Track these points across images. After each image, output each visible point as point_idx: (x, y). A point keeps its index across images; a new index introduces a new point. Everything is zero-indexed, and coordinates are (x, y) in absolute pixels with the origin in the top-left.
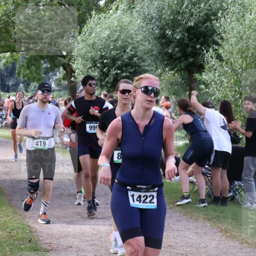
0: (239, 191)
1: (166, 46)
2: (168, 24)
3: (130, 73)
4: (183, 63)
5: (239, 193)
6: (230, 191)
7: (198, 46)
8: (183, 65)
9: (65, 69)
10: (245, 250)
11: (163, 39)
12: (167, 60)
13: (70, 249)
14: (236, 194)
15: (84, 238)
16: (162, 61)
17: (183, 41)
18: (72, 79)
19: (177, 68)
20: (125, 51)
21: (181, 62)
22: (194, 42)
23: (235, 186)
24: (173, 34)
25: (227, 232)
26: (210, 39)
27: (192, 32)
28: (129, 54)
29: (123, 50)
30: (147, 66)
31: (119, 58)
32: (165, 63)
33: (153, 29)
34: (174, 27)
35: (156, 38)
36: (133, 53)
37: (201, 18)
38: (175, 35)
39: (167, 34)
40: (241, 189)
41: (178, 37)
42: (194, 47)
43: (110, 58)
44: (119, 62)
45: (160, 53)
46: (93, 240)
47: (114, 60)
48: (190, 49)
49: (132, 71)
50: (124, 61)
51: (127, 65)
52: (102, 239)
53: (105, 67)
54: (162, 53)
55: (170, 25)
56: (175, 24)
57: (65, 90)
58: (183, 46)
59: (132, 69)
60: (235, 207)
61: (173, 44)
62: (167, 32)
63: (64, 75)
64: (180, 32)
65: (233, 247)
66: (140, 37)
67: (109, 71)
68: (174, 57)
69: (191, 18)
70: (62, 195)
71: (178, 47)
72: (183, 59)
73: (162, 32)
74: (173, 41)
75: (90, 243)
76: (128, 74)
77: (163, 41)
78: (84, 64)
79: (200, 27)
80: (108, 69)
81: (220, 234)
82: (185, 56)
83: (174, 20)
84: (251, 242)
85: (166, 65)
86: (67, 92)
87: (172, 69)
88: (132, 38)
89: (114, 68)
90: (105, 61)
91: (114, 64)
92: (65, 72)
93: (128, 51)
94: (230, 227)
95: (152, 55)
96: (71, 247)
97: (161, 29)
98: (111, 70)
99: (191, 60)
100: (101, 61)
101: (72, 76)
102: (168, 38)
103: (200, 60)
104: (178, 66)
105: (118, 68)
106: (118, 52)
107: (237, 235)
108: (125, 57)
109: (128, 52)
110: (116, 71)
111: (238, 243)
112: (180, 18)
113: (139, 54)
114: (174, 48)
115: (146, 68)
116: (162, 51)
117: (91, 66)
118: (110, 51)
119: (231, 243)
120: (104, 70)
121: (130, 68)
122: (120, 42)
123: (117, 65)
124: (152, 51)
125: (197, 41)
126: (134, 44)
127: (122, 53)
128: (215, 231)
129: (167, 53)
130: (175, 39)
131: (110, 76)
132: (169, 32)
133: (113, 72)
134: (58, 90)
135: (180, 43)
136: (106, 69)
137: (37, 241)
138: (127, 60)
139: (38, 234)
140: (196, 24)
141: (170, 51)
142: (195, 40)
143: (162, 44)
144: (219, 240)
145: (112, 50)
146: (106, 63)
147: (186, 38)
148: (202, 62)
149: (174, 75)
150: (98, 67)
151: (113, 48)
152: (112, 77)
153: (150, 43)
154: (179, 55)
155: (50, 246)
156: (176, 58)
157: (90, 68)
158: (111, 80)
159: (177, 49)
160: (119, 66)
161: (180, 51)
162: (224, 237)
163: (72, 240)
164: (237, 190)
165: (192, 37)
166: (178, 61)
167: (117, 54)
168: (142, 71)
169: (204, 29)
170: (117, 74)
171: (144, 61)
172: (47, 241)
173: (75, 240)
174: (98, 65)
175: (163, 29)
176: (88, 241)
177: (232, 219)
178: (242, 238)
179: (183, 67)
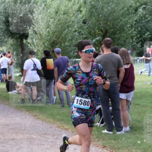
10: (44, 124)
16: (7, 34)
25: (36, 116)
32: (9, 35)
35: (4, 23)
39: (9, 20)
45: (6, 30)
65: (38, 123)
77: (7, 24)
81: (32, 118)
85: (10, 36)
94: (38, 114)
95: (2, 31)
97: (6, 18)
104: (16, 37)
107: (41, 117)
119: (37, 121)
124: (2, 29)
128: (30, 116)
143: (7, 26)
144: (32, 121)
162: (35, 119)
177: (39, 110)
178: (43, 118)
179: (18, 36)
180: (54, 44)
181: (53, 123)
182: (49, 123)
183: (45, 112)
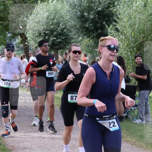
0: (131, 112)
1: (84, 23)
2: (85, 9)
3: (62, 39)
4: (95, 33)
5: (130, 114)
6: (124, 113)
7: (104, 23)
8: (95, 35)
9: (21, 37)
10: (134, 149)
11: (82, 19)
12: (85, 32)
13: (26, 150)
14: (128, 114)
15: (34, 143)
16: (82, 32)
17: (95, 19)
18: (26, 43)
19: (91, 37)
20: (59, 26)
21: (93, 33)
22: (101, 20)
23: (128, 110)
24: (88, 15)
26: (112, 18)
27: (101, 14)
28: (61, 28)
29: (57, 25)
30: (73, 35)
31: (55, 30)
32: (84, 33)
33: (76, 12)
34: (89, 11)
35: (78, 18)
36: (64, 27)
37: (106, 5)
38: (90, 16)
39: (85, 15)
40: (132, 112)
41: (92, 17)
42: (102, 24)
43: (49, 30)
44: (55, 33)
45: (80, 27)
46: (40, 144)
47: (52, 31)
48: (99, 25)
49: (63, 38)
50: (58, 32)
51: (60, 35)
52: (45, 143)
53: (46, 36)
54: (82, 27)
55: (87, 10)
56: (90, 9)
57: (22, 50)
58: (95, 23)
59: (63, 37)
60: (128, 123)
61: (89, 21)
62: (85, 14)
63: (21, 40)
64: (93, 14)
65: (127, 147)
66: (68, 17)
67: (49, 38)
68: (90, 29)
69: (100, 5)
70: (20, 115)
71: (92, 24)
72: (95, 31)
73: (82, 14)
74: (89, 20)
75: (38, 145)
76: (61, 40)
77: (83, 19)
78: (33, 34)
79: (105, 11)
80: (49, 37)
82: (96, 29)
83: (89, 7)
84: (138, 144)
85: (85, 35)
86: (23, 51)
87: (88, 37)
88: (63, 18)
89: (52, 36)
90: (47, 32)
91: (52, 34)
92: (21, 39)
93: (60, 25)
94: (125, 135)
95: (76, 28)
96: (26, 148)
97: (81, 12)
98: (50, 37)
99: (100, 31)
100: (44, 32)
101: (26, 42)
102: (86, 18)
103: (105, 31)
104: (92, 35)
105: (55, 36)
106: (54, 26)
107: (130, 140)
108: (59, 29)
109: (60, 27)
110: (53, 38)
111: (130, 145)
112: (92, 5)
113: (68, 27)
114: (89, 24)
115: (72, 36)
116: (82, 26)
117: (37, 35)
118: (50, 26)
119: (126, 145)
120: (46, 38)
121: (62, 36)
122: (56, 20)
123: (54, 35)
124: (76, 26)
125: (104, 19)
126: (64, 21)
127: (57, 27)
129: (85, 27)
130: (90, 18)
131: (49, 41)
132: (86, 14)
133: (52, 39)
134: (17, 50)
135: (93, 21)
136: (47, 37)
137: (4, 144)
138: (60, 32)
139: (5, 140)
140: (103, 9)
141: (87, 26)
142: (102, 19)
143: (82, 22)
145: (50, 25)
146: (47, 33)
147: (97, 18)
148: (107, 33)
149: (89, 41)
150: (42, 36)
151: (51, 24)
152: (51, 42)
153: (74, 21)
154: (92, 28)
155: (13, 147)
156: (91, 30)
157: (37, 36)
158: (51, 44)
159: (91, 24)
160: (55, 35)
161: (93, 26)
163: (27, 143)
164: (129, 112)
165: (100, 17)
166: (92, 32)
167: (54, 27)
168: (70, 38)
169: (108, 12)
170: (54, 40)
171: (71, 32)
172: (11, 145)
173: (28, 143)
174: (42, 34)
175: (82, 12)
176: (37, 144)
177: (126, 130)
178: (132, 142)
179: (95, 36)
180: (142, 46)
181: (146, 148)
182: (141, 148)
183: (135, 133)
